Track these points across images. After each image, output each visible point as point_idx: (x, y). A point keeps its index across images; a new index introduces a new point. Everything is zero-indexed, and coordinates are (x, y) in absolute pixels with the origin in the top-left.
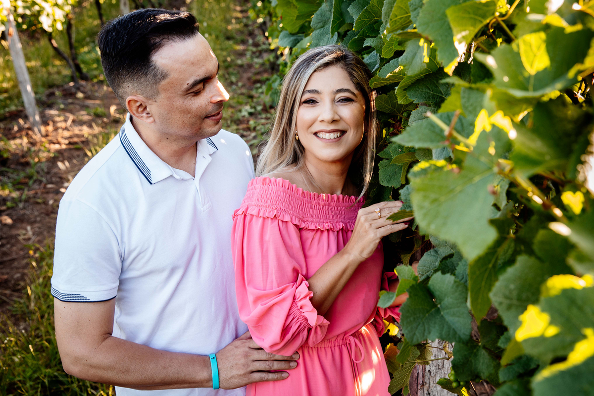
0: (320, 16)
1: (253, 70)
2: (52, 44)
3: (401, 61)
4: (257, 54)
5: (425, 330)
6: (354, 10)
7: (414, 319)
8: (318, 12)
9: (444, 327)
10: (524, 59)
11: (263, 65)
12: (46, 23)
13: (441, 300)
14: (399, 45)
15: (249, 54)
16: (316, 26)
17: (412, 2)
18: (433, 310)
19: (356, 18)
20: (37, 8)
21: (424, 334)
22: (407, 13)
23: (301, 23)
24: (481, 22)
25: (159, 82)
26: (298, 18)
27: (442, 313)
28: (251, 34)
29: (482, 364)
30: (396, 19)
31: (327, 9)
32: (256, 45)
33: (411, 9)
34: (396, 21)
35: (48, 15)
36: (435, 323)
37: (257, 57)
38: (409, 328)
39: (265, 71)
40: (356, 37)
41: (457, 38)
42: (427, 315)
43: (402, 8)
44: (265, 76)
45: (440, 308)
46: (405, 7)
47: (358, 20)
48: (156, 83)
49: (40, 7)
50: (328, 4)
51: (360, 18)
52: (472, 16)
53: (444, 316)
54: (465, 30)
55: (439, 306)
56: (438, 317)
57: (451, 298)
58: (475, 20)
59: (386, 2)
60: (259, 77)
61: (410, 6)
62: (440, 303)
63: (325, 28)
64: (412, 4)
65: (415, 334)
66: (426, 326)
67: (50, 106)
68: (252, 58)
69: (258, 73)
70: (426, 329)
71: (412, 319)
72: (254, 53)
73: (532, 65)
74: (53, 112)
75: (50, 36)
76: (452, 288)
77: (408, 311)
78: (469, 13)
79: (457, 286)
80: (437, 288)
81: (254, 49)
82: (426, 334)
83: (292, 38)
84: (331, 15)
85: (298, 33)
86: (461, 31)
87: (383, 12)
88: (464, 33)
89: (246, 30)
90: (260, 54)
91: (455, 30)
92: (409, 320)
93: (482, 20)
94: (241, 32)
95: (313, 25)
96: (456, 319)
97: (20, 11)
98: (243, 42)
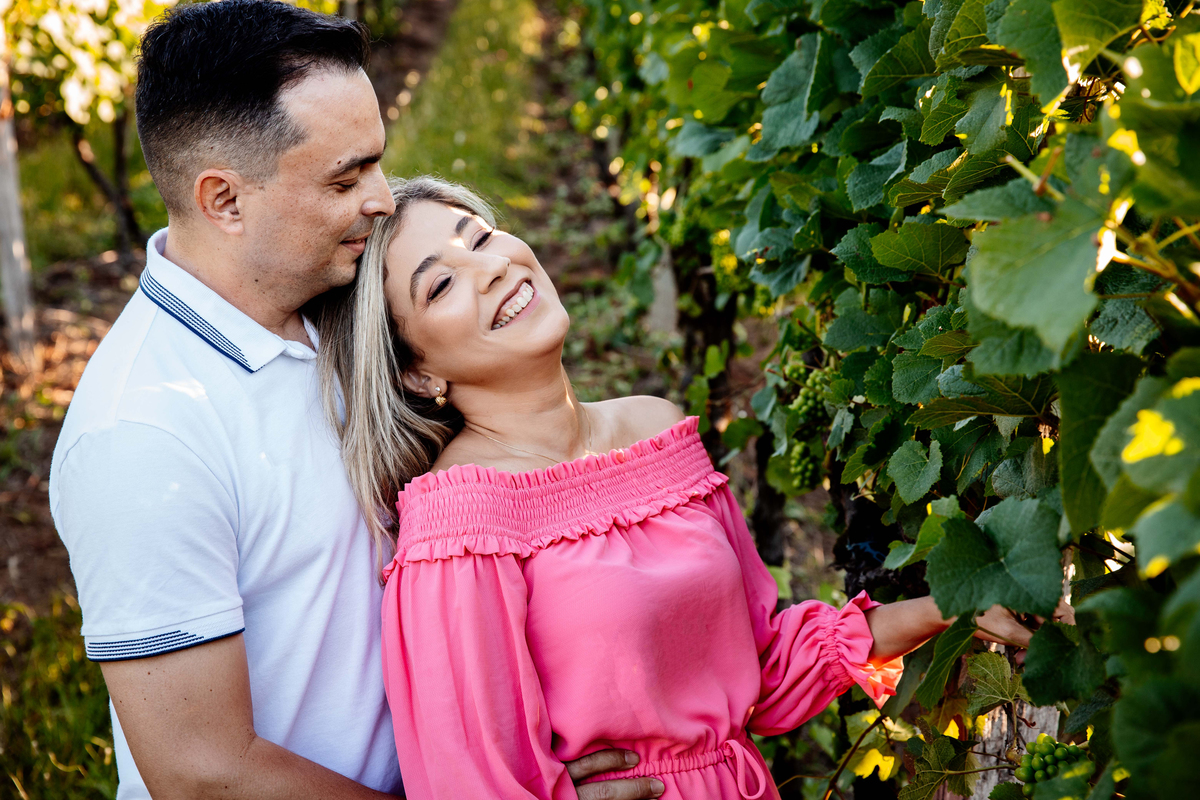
0: (783, 79)
1: (564, 261)
2: (78, 154)
3: (960, 126)
4: (578, 222)
5: (972, 593)
6: (863, 57)
7: (954, 574)
8: (781, 69)
9: (1008, 588)
10: (1179, 68)
11: (589, 249)
12: (75, 101)
13: (1007, 548)
14: (958, 97)
15: (556, 221)
16: (772, 97)
17: (991, 5)
18: (990, 565)
19: (865, 72)
20: (59, 62)
21: (970, 599)
22: (980, 32)
23: (733, 102)
24: (1115, 32)
25: (284, 149)
26: (731, 85)
27: (1007, 570)
28: (566, 173)
29: (1081, 674)
30: (958, 40)
31: (801, 62)
32: (576, 199)
33: (988, 17)
34: (957, 44)
35: (84, 83)
36: (993, 583)
37: (578, 229)
38: (943, 588)
39: (596, 264)
40: (862, 120)
41: (1067, 55)
42: (978, 570)
43: (971, 21)
44: (594, 277)
45: (1005, 564)
46: (977, 21)
47: (871, 74)
48: (278, 149)
49: (68, 59)
50: (803, 52)
51: (874, 72)
52: (1098, 18)
53: (1011, 574)
54: (1083, 43)
55: (1002, 560)
56: (1000, 575)
57: (1028, 540)
58: (1103, 25)
59: (939, 16)
60: (576, 279)
61: (988, 13)
62: (1005, 555)
63: (793, 102)
64: (992, 9)
65: (953, 598)
66: (976, 587)
67: (57, 302)
68: (563, 230)
69: (577, 269)
70: (975, 591)
71: (949, 573)
72: (568, 219)
73: (1190, 79)
74: (63, 315)
75: (77, 132)
76: (1033, 519)
77: (943, 560)
78: (1093, 13)
79: (1043, 516)
80: (1004, 524)
81: (571, 210)
82: (973, 599)
83: (708, 138)
84: (808, 76)
85: (723, 124)
86: (1076, 44)
87: (932, 34)
88: (1081, 48)
89: (553, 163)
90: (585, 222)
91: (1065, 40)
92: (943, 574)
93: (1117, 28)
94: (538, 167)
95: (765, 97)
96: (1033, 577)
97: (22, 66)
98: (545, 191)
